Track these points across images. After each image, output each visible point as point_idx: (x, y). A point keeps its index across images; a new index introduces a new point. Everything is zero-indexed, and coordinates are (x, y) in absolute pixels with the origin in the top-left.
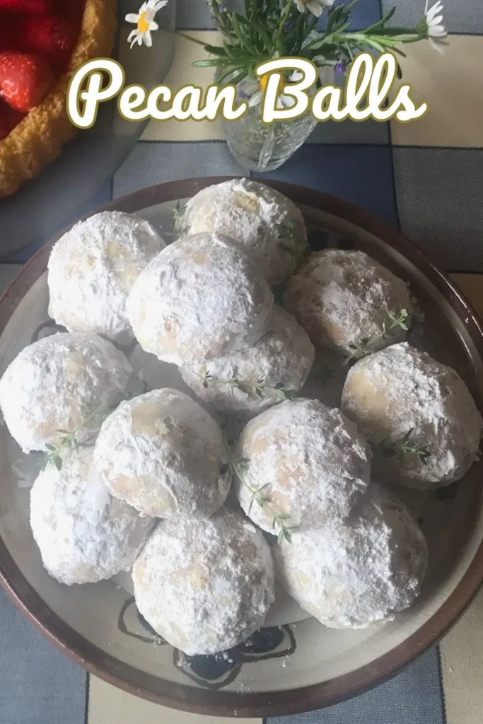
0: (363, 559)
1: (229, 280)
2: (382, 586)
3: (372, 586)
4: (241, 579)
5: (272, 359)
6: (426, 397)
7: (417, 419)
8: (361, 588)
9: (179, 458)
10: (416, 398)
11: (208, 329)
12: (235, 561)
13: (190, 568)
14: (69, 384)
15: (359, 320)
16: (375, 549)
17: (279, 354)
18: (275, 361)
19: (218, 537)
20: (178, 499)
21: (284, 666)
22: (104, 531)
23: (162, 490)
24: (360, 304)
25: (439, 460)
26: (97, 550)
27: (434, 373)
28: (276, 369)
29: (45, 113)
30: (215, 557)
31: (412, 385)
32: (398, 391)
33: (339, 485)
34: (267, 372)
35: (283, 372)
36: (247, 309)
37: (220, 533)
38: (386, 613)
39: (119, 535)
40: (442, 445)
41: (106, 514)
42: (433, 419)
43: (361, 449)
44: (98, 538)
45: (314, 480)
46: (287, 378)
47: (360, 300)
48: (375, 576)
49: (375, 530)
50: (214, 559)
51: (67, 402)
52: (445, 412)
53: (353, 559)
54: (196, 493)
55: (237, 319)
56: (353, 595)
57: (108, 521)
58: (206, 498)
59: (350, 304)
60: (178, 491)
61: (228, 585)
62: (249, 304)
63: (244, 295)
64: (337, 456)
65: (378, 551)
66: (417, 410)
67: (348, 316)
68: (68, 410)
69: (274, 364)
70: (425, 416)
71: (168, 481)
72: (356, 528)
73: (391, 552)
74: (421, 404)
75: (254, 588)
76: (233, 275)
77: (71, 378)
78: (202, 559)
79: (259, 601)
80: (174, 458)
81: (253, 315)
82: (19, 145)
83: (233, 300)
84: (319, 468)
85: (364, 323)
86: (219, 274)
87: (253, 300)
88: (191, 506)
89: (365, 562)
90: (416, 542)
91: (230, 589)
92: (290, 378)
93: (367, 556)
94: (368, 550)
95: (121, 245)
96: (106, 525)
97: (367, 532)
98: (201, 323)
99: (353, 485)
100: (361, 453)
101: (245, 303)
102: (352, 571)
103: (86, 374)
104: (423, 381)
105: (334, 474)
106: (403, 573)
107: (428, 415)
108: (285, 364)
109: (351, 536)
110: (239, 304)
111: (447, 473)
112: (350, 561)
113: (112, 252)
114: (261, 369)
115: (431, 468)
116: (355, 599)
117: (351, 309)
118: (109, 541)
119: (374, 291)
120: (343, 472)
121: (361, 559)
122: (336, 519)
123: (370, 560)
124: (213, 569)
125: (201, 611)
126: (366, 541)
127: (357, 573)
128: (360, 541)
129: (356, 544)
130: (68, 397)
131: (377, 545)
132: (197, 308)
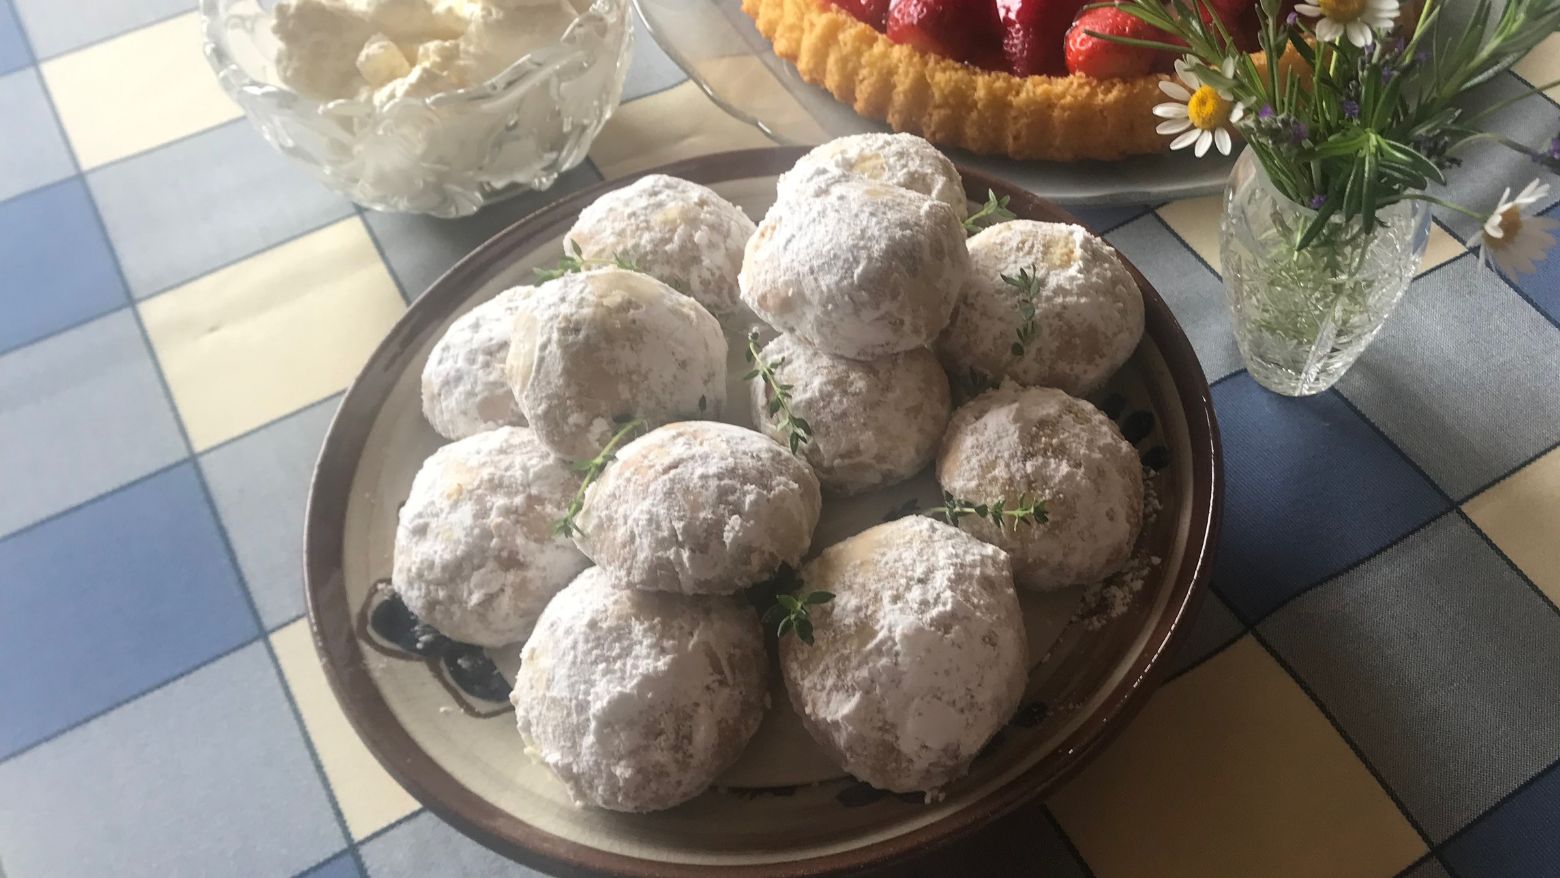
0: (597, 657)
1: (863, 231)
2: (583, 718)
3: (571, 700)
4: (487, 535)
5: (830, 388)
6: (913, 600)
7: (867, 607)
8: (560, 690)
9: (582, 335)
10: (901, 589)
11: (785, 261)
12: (507, 511)
13: (471, 470)
14: (647, 221)
15: (990, 472)
16: (624, 665)
17: (845, 393)
18: (830, 395)
19: (531, 475)
20: (536, 378)
21: (442, 709)
22: (472, 361)
23: (532, 351)
24: (1012, 456)
25: (836, 688)
26: (448, 374)
27: (965, 593)
28: (822, 404)
29: (1087, 89)
30: (500, 485)
31: (919, 572)
32: (896, 561)
33: (659, 527)
34: (808, 395)
35: (826, 416)
36: (842, 279)
37: (538, 477)
38: (560, 763)
39: (479, 383)
40: (857, 674)
41: (496, 348)
42: (882, 627)
43: (737, 528)
44: (461, 364)
45: (645, 492)
46: (823, 430)
47: (1019, 453)
48: (587, 693)
49: (651, 647)
50: (495, 485)
51: (621, 234)
52: (905, 637)
53: (587, 641)
54: (556, 395)
55: (820, 279)
56: (548, 688)
57: (489, 358)
58: (565, 417)
59: (1001, 444)
60: (542, 370)
61: (469, 521)
62: (852, 277)
63: (857, 261)
64: (701, 500)
65: (623, 671)
66: (881, 599)
67: (983, 455)
68: (612, 239)
69: (825, 397)
70: (880, 614)
71: (544, 347)
72: (637, 619)
73: (635, 692)
74: (896, 599)
75: (491, 565)
76: (874, 230)
77: (657, 218)
78: (485, 474)
79: (480, 585)
80: (577, 330)
81: (843, 297)
82: (1023, 95)
83: (839, 253)
84: (665, 485)
85: (990, 482)
86: (864, 217)
87: (859, 276)
88: (539, 405)
89: (595, 662)
90: (689, 738)
91: (465, 529)
92: (828, 434)
93: (607, 660)
94: (614, 654)
95: (883, 168)
96: (481, 358)
97: (640, 637)
98: (785, 248)
99: (673, 550)
100: (729, 531)
101: (849, 270)
102: (572, 653)
103: (673, 231)
104: (937, 585)
105: (668, 510)
106: (623, 738)
107: (884, 617)
108: (838, 411)
109: (619, 618)
110: (840, 263)
111: (829, 719)
112: (581, 639)
113: (863, 165)
114: (806, 386)
115: (819, 687)
116: (544, 695)
117: (995, 450)
118: (466, 377)
119: (1053, 466)
120: (680, 519)
121: (595, 652)
122: (623, 573)
123: (602, 666)
124: (480, 491)
125: (421, 521)
126: (626, 643)
127: (574, 663)
128: (620, 632)
129: (610, 630)
130: (628, 232)
131: (630, 662)
132: (800, 228)
